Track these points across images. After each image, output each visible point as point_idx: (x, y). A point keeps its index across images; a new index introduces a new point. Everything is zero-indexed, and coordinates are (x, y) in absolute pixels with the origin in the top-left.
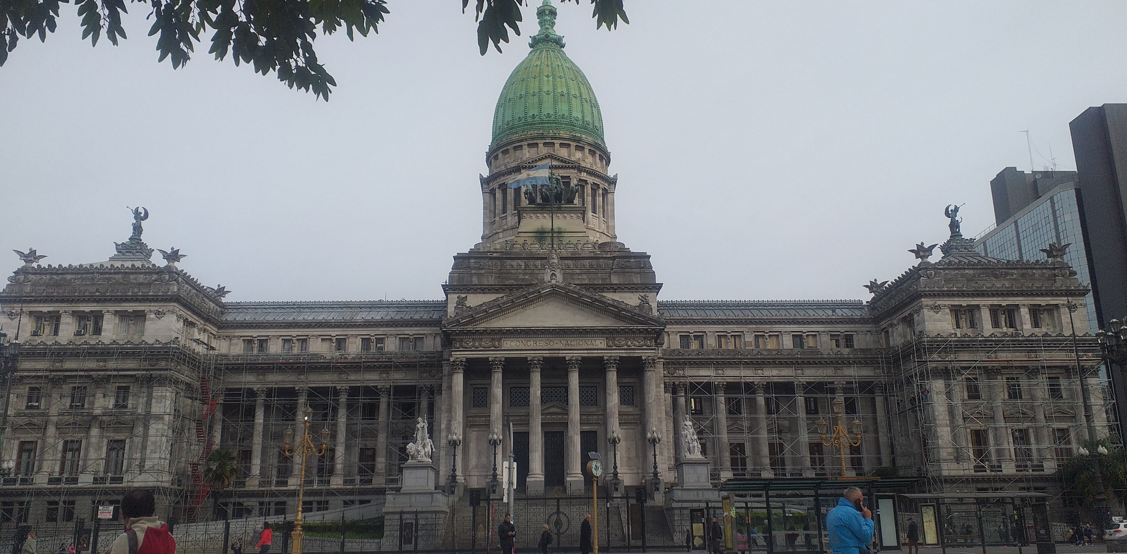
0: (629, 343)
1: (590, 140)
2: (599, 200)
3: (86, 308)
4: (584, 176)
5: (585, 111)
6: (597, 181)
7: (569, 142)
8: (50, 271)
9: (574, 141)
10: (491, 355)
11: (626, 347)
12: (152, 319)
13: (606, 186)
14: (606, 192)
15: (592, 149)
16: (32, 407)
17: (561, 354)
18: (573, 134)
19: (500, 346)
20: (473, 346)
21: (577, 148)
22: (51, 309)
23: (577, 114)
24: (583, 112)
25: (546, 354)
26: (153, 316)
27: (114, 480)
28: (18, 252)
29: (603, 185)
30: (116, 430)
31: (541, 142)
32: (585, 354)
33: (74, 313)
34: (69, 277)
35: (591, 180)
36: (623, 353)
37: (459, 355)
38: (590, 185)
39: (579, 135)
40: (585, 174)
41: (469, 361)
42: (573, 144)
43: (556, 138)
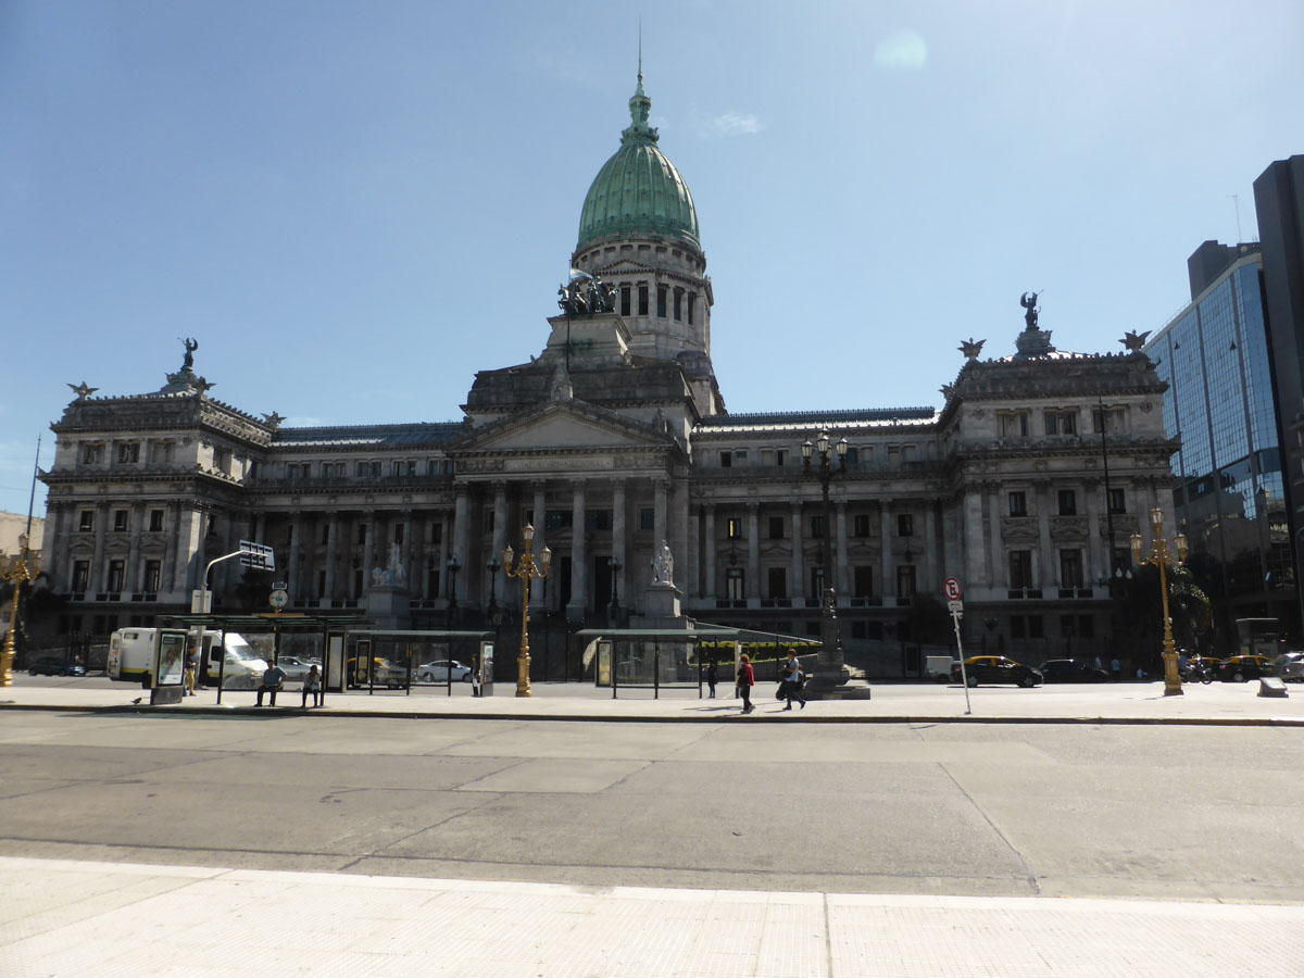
0: (639, 462)
1: (674, 239)
2: (684, 305)
3: (125, 436)
5: (671, 208)
6: (681, 284)
7: (649, 244)
8: (99, 402)
9: (655, 241)
10: (493, 477)
11: (635, 467)
12: (181, 447)
13: (695, 289)
14: (692, 297)
15: (677, 249)
16: (85, 530)
17: (566, 476)
18: (654, 234)
19: (503, 468)
20: (477, 468)
22: (96, 439)
25: (550, 476)
26: (181, 443)
27: (148, 598)
28: (71, 386)
29: (688, 288)
30: (152, 552)
31: (618, 246)
32: (590, 475)
33: (115, 442)
34: (113, 407)
35: (673, 284)
36: (631, 474)
37: (463, 479)
38: (672, 290)
40: (667, 278)
41: (472, 484)
42: (653, 246)
43: (634, 240)
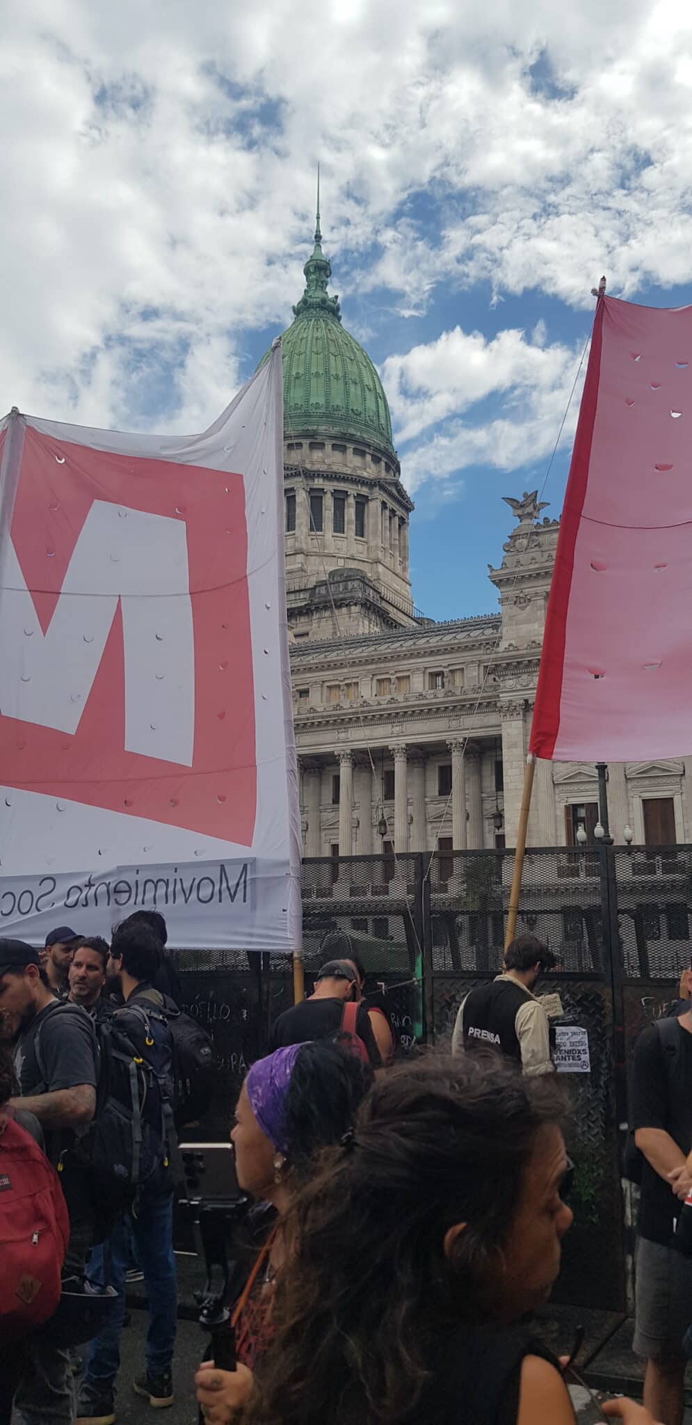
1: (335, 430)
4: (318, 483)
5: (333, 392)
6: (342, 486)
7: (299, 441)
13: (364, 491)
14: (362, 502)
15: (339, 443)
18: (306, 427)
21: (313, 446)
23: (318, 398)
24: (327, 394)
35: (329, 486)
38: (329, 495)
39: (315, 427)
40: (321, 481)
42: (306, 442)
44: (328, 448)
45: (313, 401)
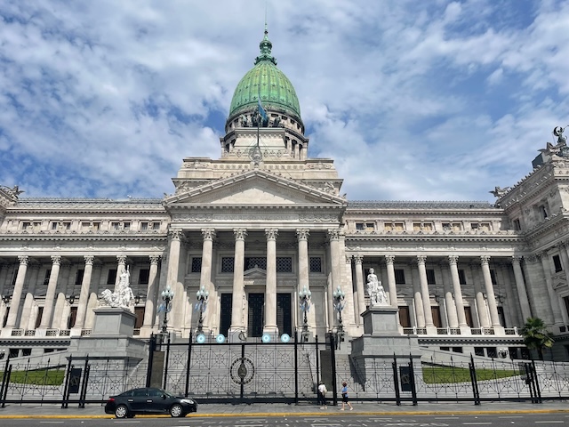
0: (318, 219)
6: (296, 139)
9: (281, 113)
10: (203, 227)
11: (315, 222)
14: (301, 147)
15: (292, 119)
17: (261, 227)
18: (281, 108)
19: (212, 220)
20: (189, 219)
21: (283, 118)
24: (287, 97)
25: (250, 227)
29: (299, 141)
32: (281, 227)
35: (291, 137)
36: (312, 227)
37: (177, 226)
38: (290, 140)
39: (284, 110)
41: (186, 231)
44: (289, 120)
45: (281, 98)
